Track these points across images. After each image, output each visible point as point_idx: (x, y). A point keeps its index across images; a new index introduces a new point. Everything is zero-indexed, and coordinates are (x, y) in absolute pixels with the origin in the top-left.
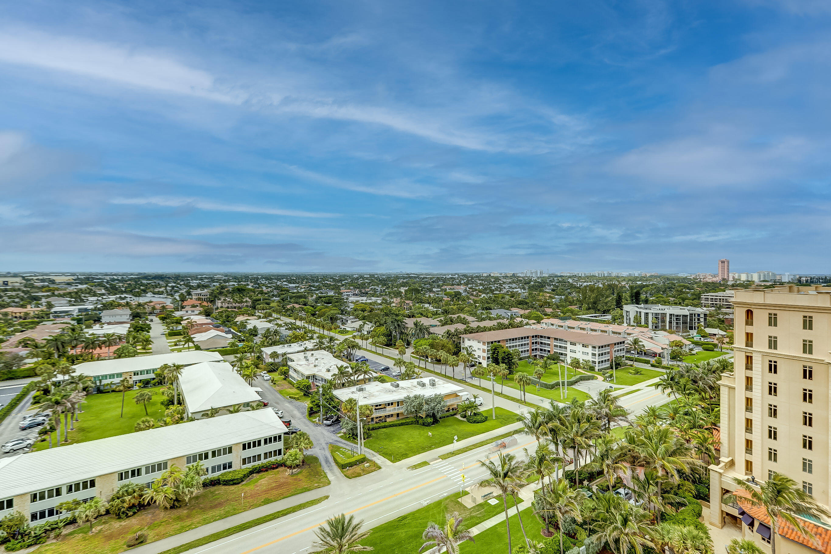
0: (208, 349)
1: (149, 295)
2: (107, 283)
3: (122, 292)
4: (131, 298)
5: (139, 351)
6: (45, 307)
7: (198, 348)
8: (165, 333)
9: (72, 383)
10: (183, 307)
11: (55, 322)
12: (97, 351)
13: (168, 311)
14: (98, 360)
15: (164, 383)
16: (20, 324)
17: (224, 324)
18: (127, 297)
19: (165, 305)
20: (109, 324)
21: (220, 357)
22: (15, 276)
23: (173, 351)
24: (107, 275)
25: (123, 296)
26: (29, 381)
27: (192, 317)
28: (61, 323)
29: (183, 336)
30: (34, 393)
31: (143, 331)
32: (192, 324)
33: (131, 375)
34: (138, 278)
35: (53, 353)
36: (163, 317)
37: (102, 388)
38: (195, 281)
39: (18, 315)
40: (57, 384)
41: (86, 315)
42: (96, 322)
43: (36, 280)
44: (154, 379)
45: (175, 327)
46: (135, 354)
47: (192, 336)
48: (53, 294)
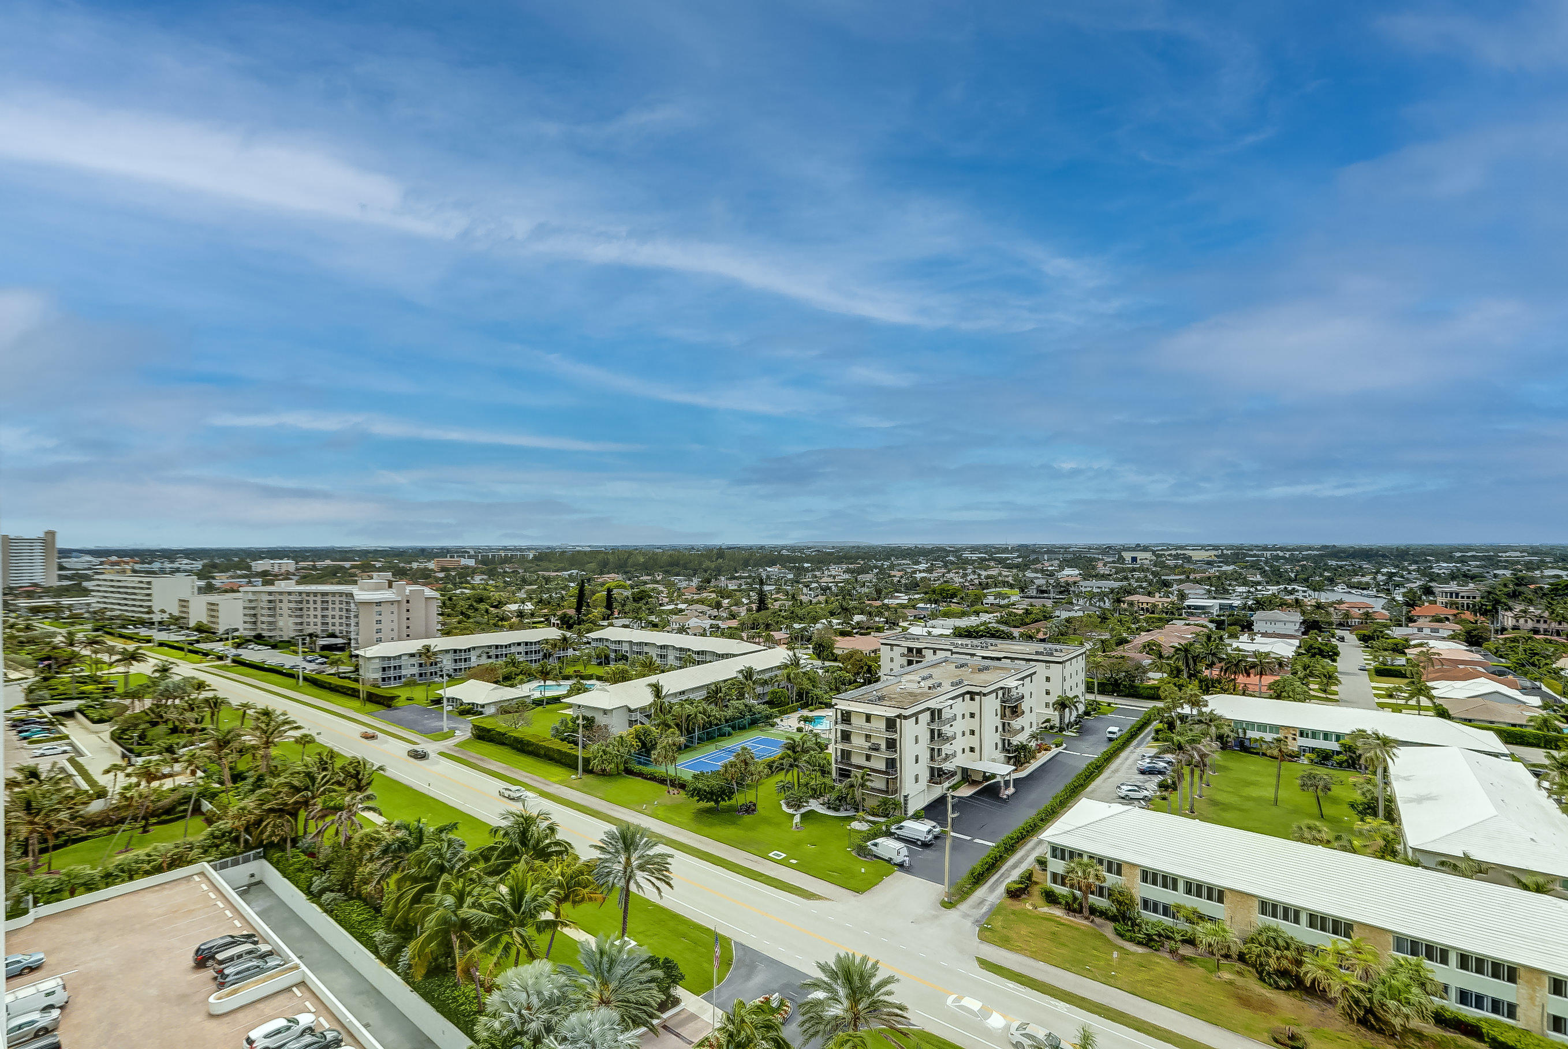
0: (1470, 721)
1: (1339, 588)
2: (1266, 563)
3: (1290, 581)
4: (1304, 592)
5: (1312, 693)
6: (1176, 598)
7: (1442, 713)
8: (1368, 667)
9: (1200, 722)
10: (1411, 620)
11: (1187, 622)
12: (1241, 679)
13: (1378, 623)
14: (1244, 694)
15: (1360, 768)
16: (1147, 621)
17: (1520, 669)
18: (1297, 591)
19: (1370, 610)
20: (1265, 635)
21: (1500, 746)
22: (1145, 549)
23: (1382, 706)
24: (1265, 548)
25: (1290, 588)
26: (1150, 704)
27: (1432, 643)
28: (1197, 625)
29: (1407, 681)
30: (1156, 725)
31: (1324, 657)
32: (1429, 658)
33: (1295, 735)
34: (1321, 556)
35: (1182, 671)
36: (1364, 635)
37: (1247, 743)
38: (1445, 565)
39: (1145, 606)
40: (1183, 718)
41: (1230, 616)
42: (1246, 630)
43: (1169, 554)
44: (1338, 753)
45: (1389, 659)
46: (1305, 697)
47: (1429, 684)
48: (1188, 577)
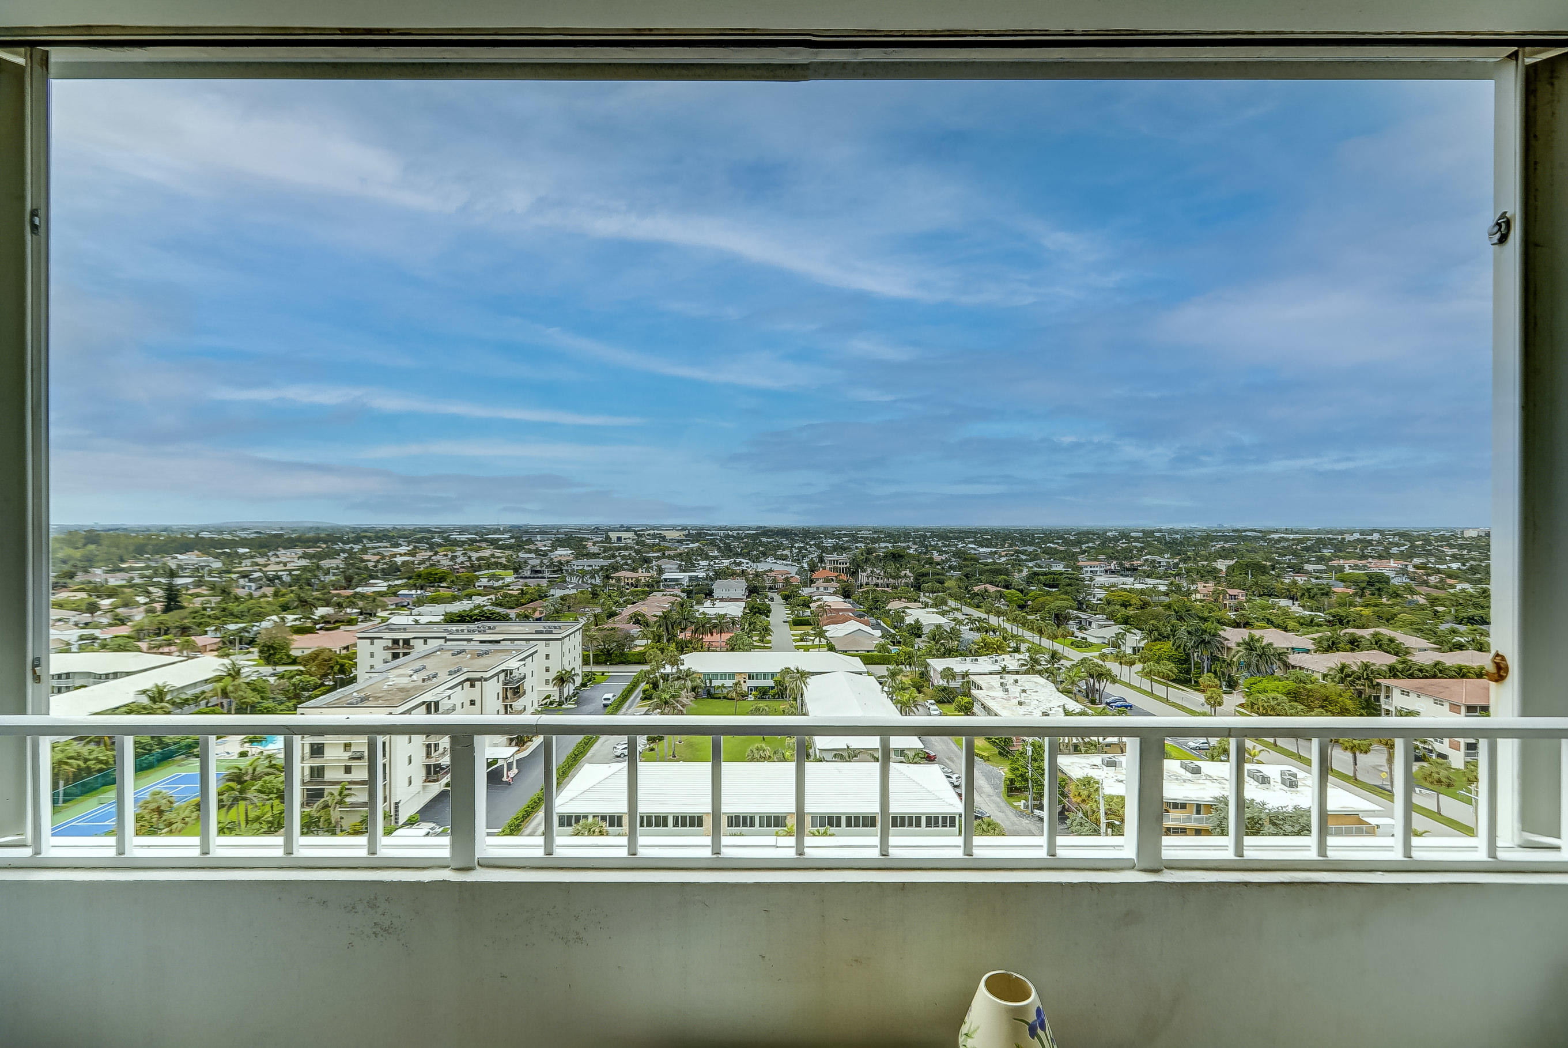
0: (846, 652)
1: (770, 560)
2: (721, 540)
3: (738, 555)
4: (747, 563)
5: (755, 643)
6: (655, 573)
7: (831, 648)
8: (788, 619)
9: (679, 678)
10: (812, 582)
11: (665, 593)
12: (707, 638)
13: (793, 586)
14: (708, 651)
15: (786, 697)
16: (632, 594)
17: (871, 611)
18: (743, 563)
19: (789, 576)
20: (722, 600)
21: (863, 668)
22: (628, 529)
23: (798, 648)
24: (720, 529)
25: (738, 560)
26: (639, 668)
27: (825, 598)
28: (671, 595)
29: (811, 627)
30: (643, 686)
31: (761, 614)
32: (824, 609)
33: (745, 678)
34: (757, 534)
35: (663, 636)
36: (786, 595)
37: (712, 691)
38: (830, 540)
39: (630, 581)
40: (665, 677)
41: (696, 586)
42: (708, 597)
43: (648, 535)
44: (773, 688)
45: (801, 612)
46: (751, 648)
47: (824, 628)
48: (664, 554)
